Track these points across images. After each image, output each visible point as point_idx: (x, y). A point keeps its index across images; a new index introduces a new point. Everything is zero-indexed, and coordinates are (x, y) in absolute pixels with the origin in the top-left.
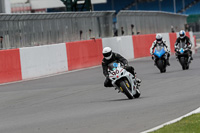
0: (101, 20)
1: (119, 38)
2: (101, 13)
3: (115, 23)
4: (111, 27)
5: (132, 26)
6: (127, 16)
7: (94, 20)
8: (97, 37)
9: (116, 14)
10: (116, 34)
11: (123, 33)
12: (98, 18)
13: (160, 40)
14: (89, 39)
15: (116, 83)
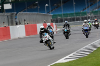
0: (9, 17)
1: (18, 26)
2: (9, 14)
3: (16, 19)
4: (14, 20)
5: (25, 20)
6: (22, 15)
7: (6, 17)
8: (7, 26)
9: (17, 14)
10: (17, 24)
11: (20, 23)
12: (8, 16)
13: (49, 26)
14: (3, 27)
15: (45, 42)
